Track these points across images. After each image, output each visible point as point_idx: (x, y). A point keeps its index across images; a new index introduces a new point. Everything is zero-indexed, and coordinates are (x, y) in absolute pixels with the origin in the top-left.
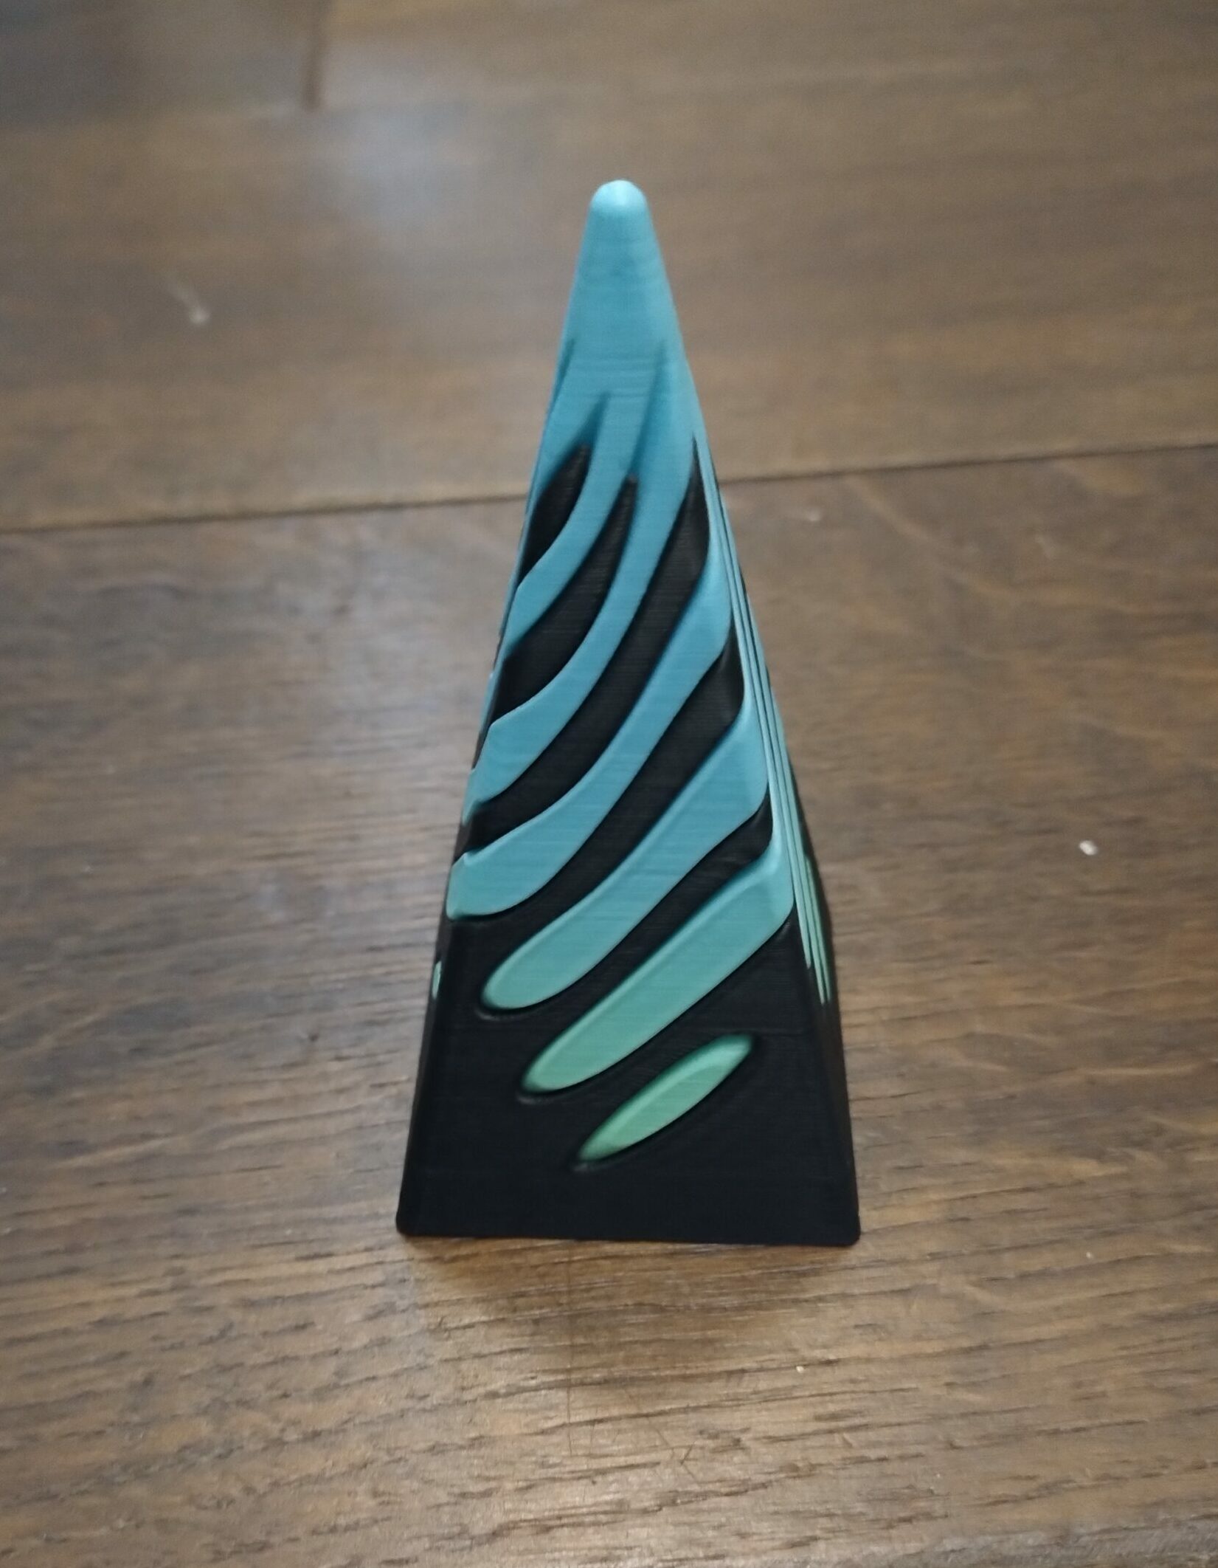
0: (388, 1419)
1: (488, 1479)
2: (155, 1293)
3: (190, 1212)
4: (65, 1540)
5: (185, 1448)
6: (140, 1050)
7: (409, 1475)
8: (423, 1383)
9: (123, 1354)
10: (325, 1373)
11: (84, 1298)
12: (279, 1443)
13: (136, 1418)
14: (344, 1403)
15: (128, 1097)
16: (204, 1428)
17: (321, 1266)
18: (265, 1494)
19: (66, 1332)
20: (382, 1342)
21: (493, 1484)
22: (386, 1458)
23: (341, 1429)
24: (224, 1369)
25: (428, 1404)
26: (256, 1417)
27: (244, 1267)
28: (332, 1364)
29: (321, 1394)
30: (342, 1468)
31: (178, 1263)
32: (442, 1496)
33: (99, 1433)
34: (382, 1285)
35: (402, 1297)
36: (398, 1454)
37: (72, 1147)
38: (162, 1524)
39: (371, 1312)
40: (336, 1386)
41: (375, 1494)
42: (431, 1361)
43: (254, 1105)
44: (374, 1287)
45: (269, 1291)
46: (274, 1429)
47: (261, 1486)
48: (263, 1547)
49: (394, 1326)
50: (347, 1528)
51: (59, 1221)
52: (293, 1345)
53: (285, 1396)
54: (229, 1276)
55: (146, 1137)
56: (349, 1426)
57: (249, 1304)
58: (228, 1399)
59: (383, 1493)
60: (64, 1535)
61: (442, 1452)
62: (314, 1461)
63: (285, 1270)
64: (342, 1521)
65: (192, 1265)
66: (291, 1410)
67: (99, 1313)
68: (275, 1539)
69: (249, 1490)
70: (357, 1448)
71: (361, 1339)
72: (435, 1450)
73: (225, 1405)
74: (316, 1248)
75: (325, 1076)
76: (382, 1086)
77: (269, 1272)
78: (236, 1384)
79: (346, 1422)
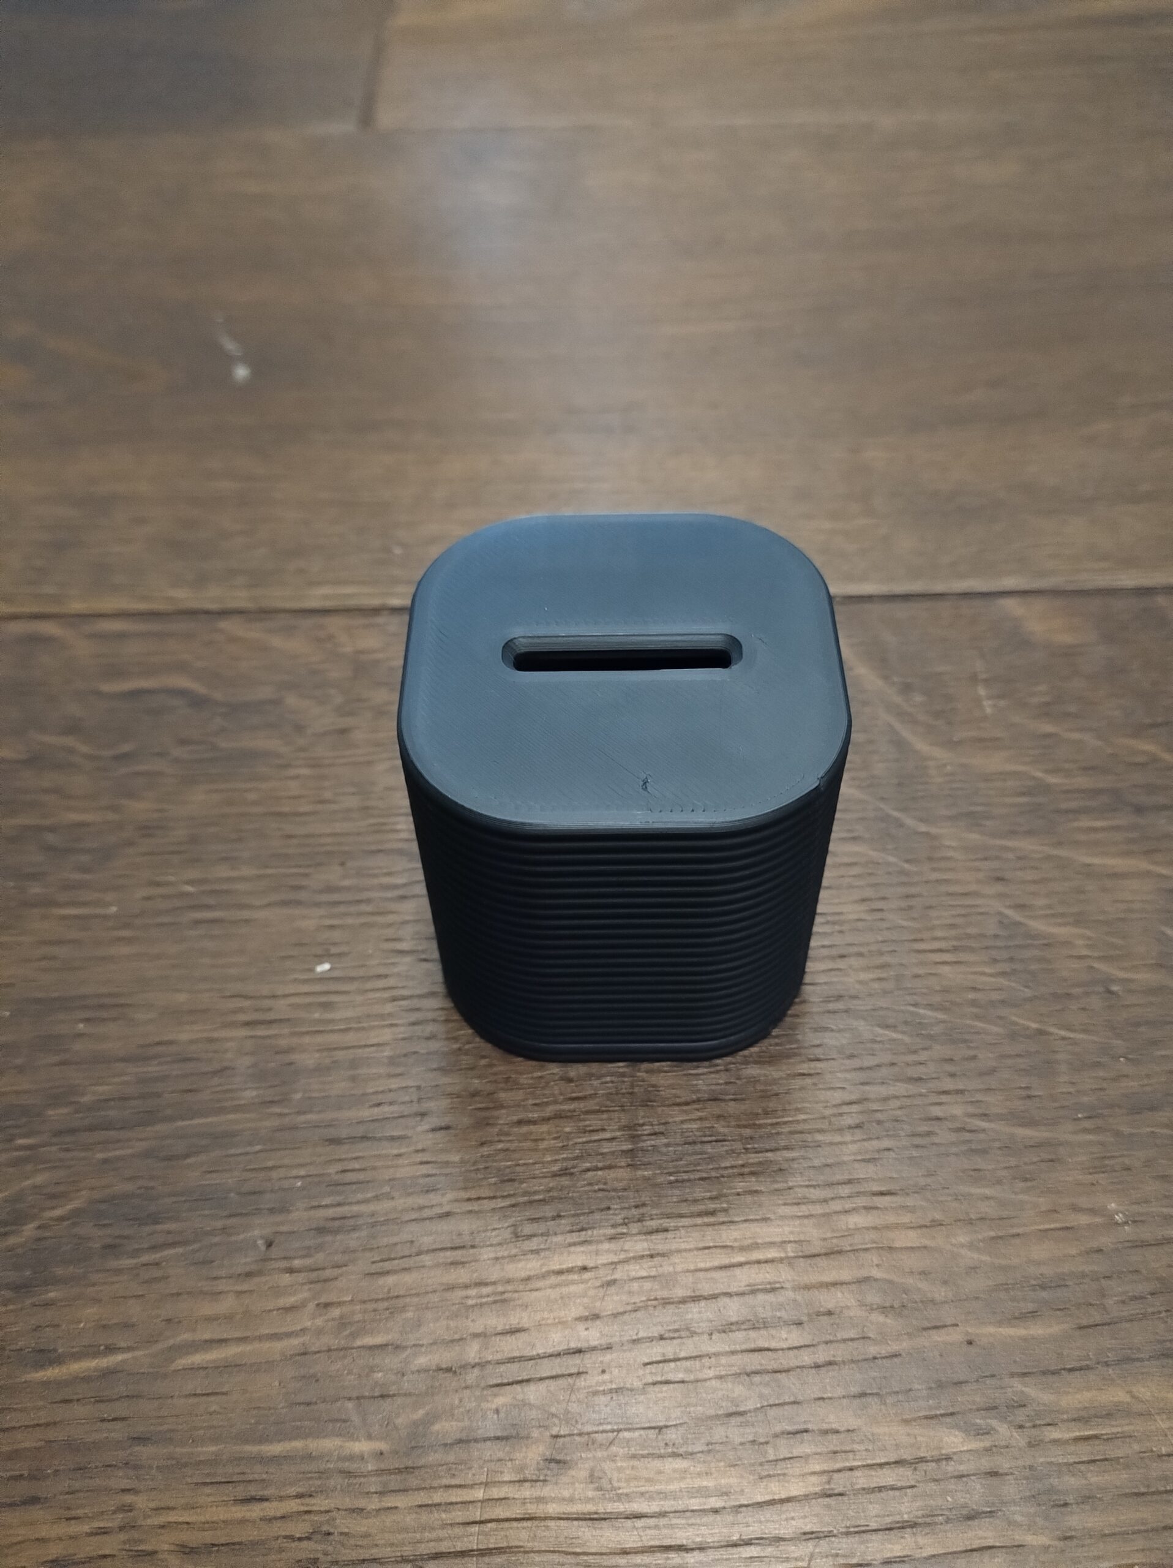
2: (104, 1532)
3: (141, 1440)
6: (112, 1249)
11: (43, 1532)
15: (97, 1301)
17: (255, 1511)
27: (186, 1507)
31: (129, 1499)
37: (45, 1357)
43: (210, 1319)
45: (208, 1537)
51: (28, 1441)
54: (172, 1517)
55: (111, 1349)
63: (222, 1514)
65: (141, 1502)
74: (253, 1490)
75: (277, 1291)
76: (327, 1305)
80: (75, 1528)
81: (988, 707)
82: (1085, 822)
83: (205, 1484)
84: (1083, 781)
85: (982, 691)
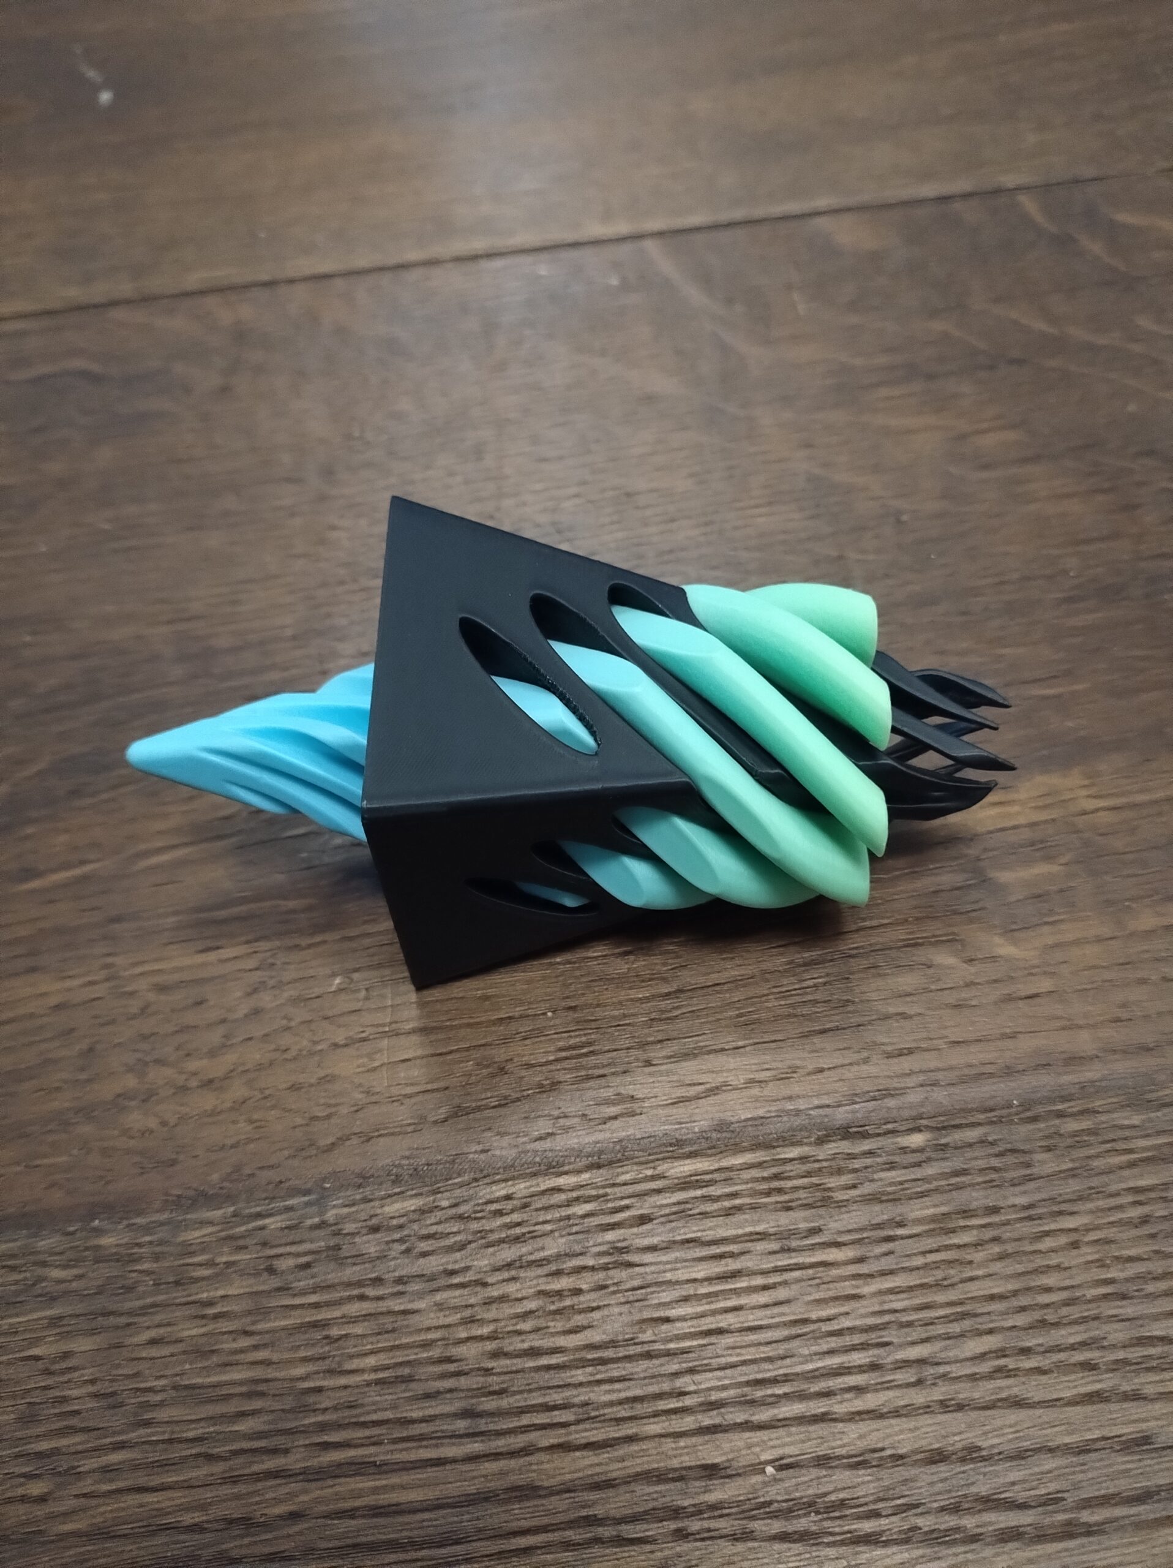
0: (260, 1067)
1: (329, 1106)
2: (91, 983)
3: (117, 919)
4: (36, 1166)
5: (119, 1095)
6: (75, 793)
7: (273, 1107)
8: (286, 1040)
9: (72, 1030)
10: (215, 1037)
11: (44, 989)
12: (184, 1089)
13: (83, 1076)
14: (229, 1059)
15: (66, 831)
16: (131, 1082)
17: (212, 956)
18: (176, 1126)
19: (31, 1016)
20: (257, 1012)
21: (333, 1110)
22: (260, 1096)
23: (227, 1077)
24: (145, 1037)
25: (287, 1056)
26: (168, 1072)
27: (157, 960)
28: (221, 1030)
29: (212, 1053)
30: (228, 1105)
31: (109, 960)
32: (299, 1121)
33: (58, 1089)
34: (257, 969)
35: (271, 977)
36: (267, 1092)
37: (31, 874)
38: (105, 1152)
39: (249, 990)
40: (224, 1046)
41: (251, 1121)
42: (293, 1024)
44: (250, 970)
45: (177, 977)
46: (181, 1080)
47: (173, 1121)
48: (173, 1163)
49: (266, 999)
50: (232, 1147)
51: (23, 932)
52: (191, 1018)
53: (188, 1055)
54: (147, 968)
55: (83, 862)
56: (235, 1073)
57: (162, 989)
58: (148, 1059)
59: (256, 1121)
60: (38, 1162)
61: (299, 1089)
62: (208, 1101)
63: (187, 961)
64: (229, 1142)
65: (119, 960)
66: (193, 1065)
67: (53, 1001)
68: (181, 1157)
69: (164, 1124)
70: (238, 1090)
71: (243, 1010)
72: (295, 1088)
73: (146, 1064)
74: (209, 943)
77: (176, 963)
78: (153, 1049)
79: (232, 1071)
80: (68, 983)
81: (802, 308)
82: (884, 392)
83: (171, 943)
84: (882, 360)
85: (796, 296)
